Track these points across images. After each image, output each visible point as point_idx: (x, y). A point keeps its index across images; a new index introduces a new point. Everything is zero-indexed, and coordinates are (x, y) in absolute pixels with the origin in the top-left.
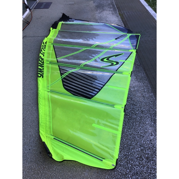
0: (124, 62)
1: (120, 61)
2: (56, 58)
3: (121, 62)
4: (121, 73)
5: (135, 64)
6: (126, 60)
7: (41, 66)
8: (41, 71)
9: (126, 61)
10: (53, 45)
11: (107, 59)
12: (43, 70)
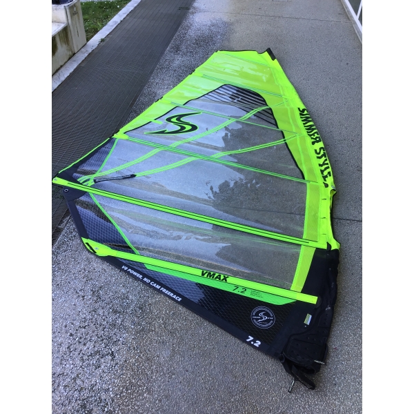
0: (155, 119)
2: (286, 143)
3: (162, 120)
4: (173, 103)
6: (151, 122)
7: (311, 126)
8: (306, 120)
10: (304, 178)
11: (185, 128)
12: (304, 124)
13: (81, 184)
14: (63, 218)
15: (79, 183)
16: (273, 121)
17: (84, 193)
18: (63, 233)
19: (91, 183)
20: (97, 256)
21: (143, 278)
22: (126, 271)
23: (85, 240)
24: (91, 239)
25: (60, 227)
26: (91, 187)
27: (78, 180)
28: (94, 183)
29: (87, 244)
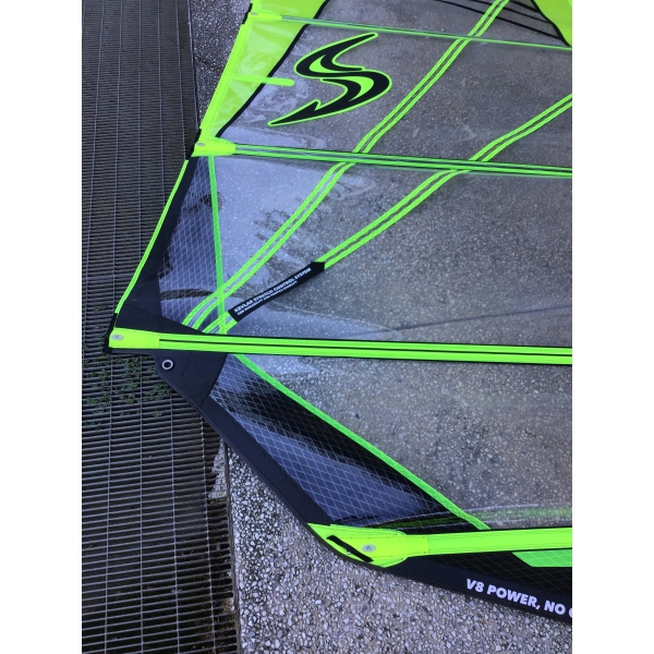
0: (271, 75)
1: (288, 82)
3: (288, 74)
4: (287, 18)
5: (219, 70)
6: (262, 86)
9: (264, 79)
13: (198, 332)
14: (210, 461)
15: (189, 330)
16: (551, 30)
17: (221, 358)
18: (237, 515)
19: (225, 323)
20: (380, 570)
21: (541, 602)
22: (483, 596)
23: (323, 531)
24: (339, 522)
25: (214, 495)
26: (230, 334)
27: (186, 322)
28: (233, 322)
29: (333, 538)
